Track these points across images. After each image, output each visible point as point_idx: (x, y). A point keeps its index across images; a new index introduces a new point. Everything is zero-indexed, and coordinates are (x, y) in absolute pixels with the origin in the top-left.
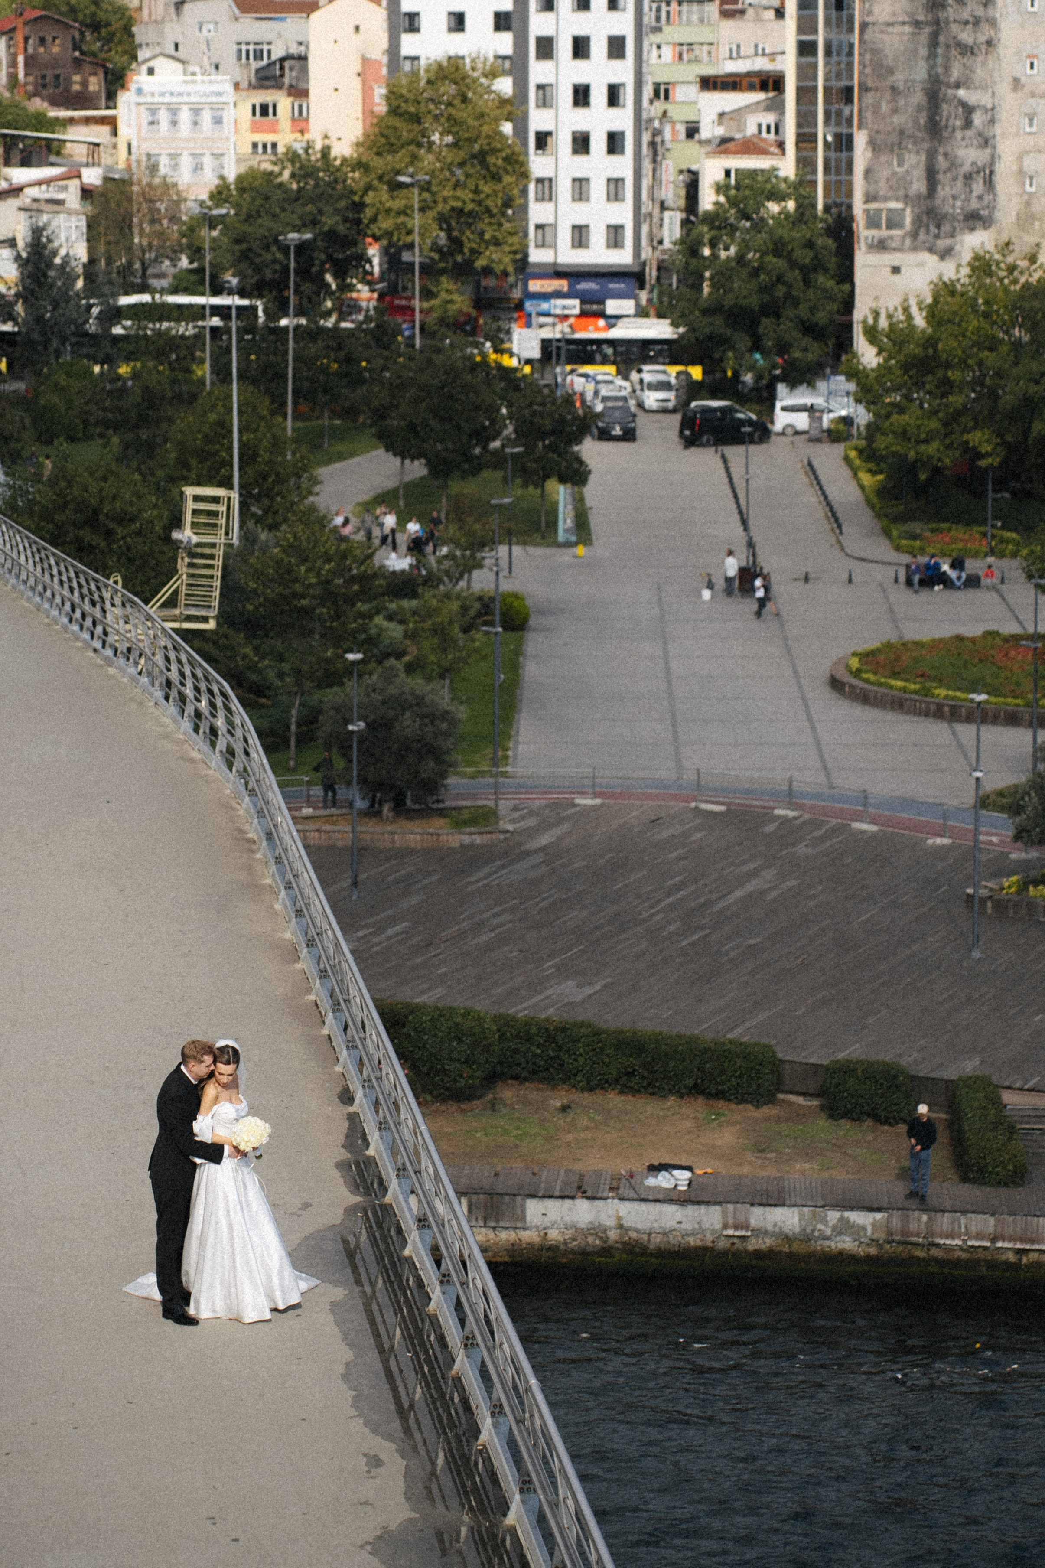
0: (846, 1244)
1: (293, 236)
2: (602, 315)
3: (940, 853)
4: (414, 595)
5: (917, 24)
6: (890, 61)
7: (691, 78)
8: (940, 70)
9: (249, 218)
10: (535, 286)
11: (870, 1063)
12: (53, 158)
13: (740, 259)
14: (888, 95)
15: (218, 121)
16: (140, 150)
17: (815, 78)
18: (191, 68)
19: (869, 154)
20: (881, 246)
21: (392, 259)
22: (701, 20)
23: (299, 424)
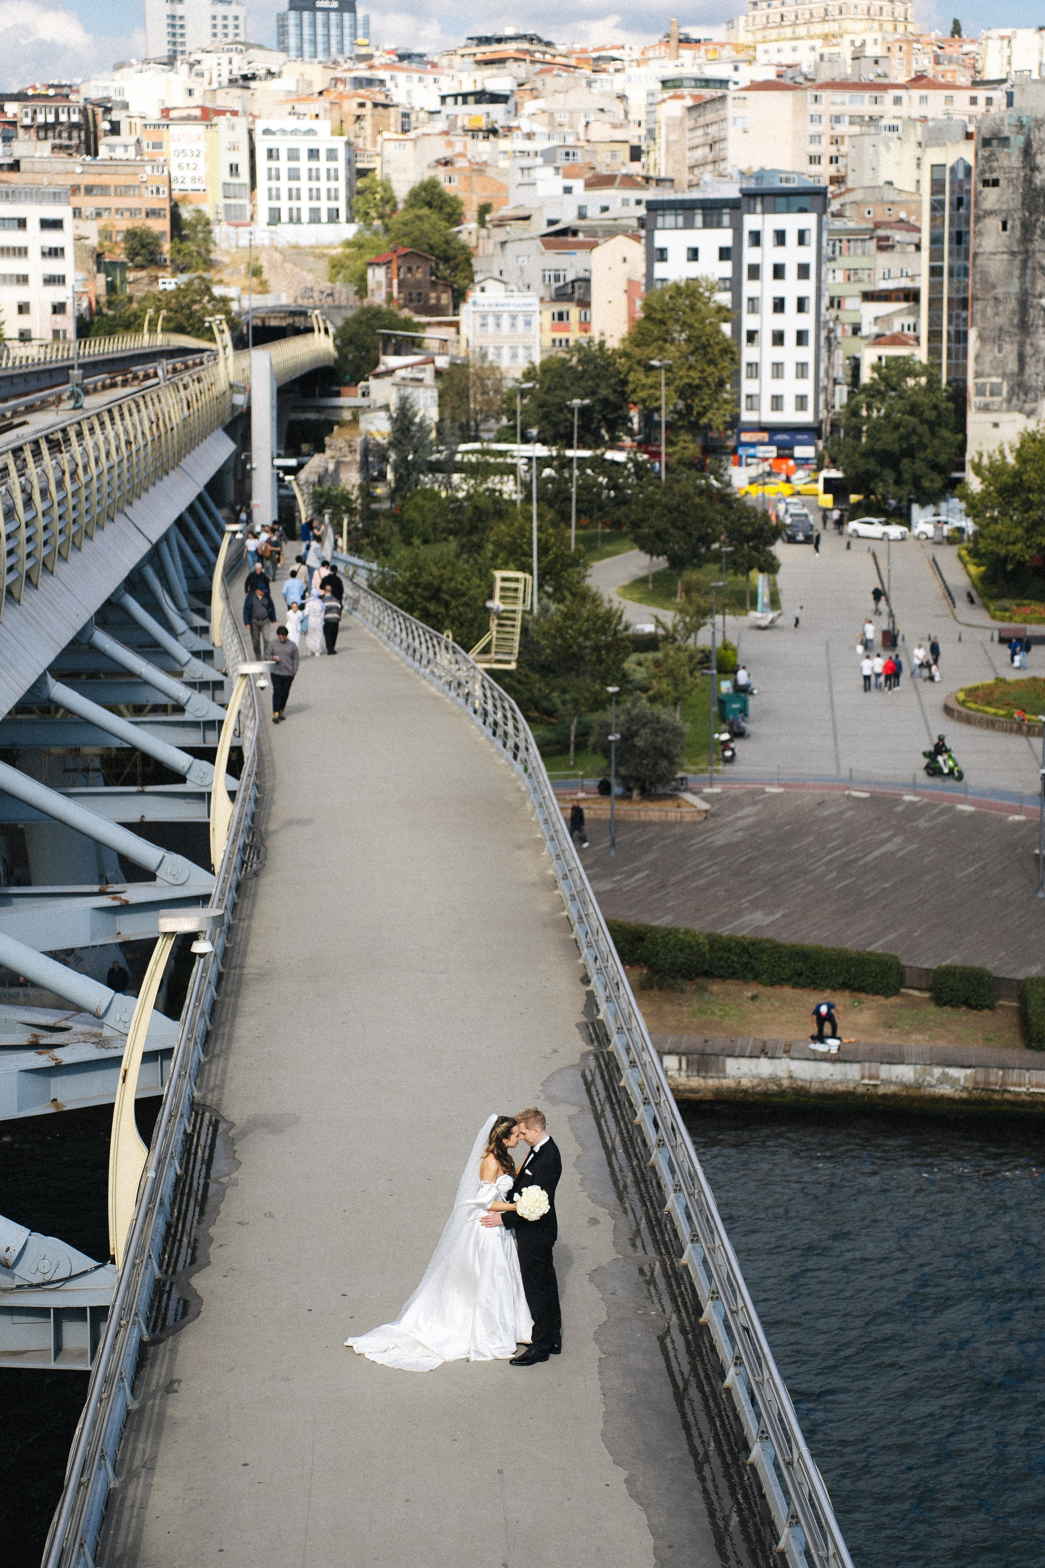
0: (946, 1090)
1: (577, 402)
2: (792, 457)
3: (1017, 825)
4: (656, 648)
5: (1013, 254)
6: (993, 278)
7: (857, 292)
8: (1028, 285)
9: (548, 391)
10: (745, 437)
11: (965, 968)
12: (416, 350)
13: (887, 416)
14: (992, 303)
15: (528, 323)
16: (475, 343)
17: (941, 292)
18: (512, 287)
19: (978, 344)
20: (986, 408)
21: (648, 418)
22: (864, 253)
23: (581, 532)
